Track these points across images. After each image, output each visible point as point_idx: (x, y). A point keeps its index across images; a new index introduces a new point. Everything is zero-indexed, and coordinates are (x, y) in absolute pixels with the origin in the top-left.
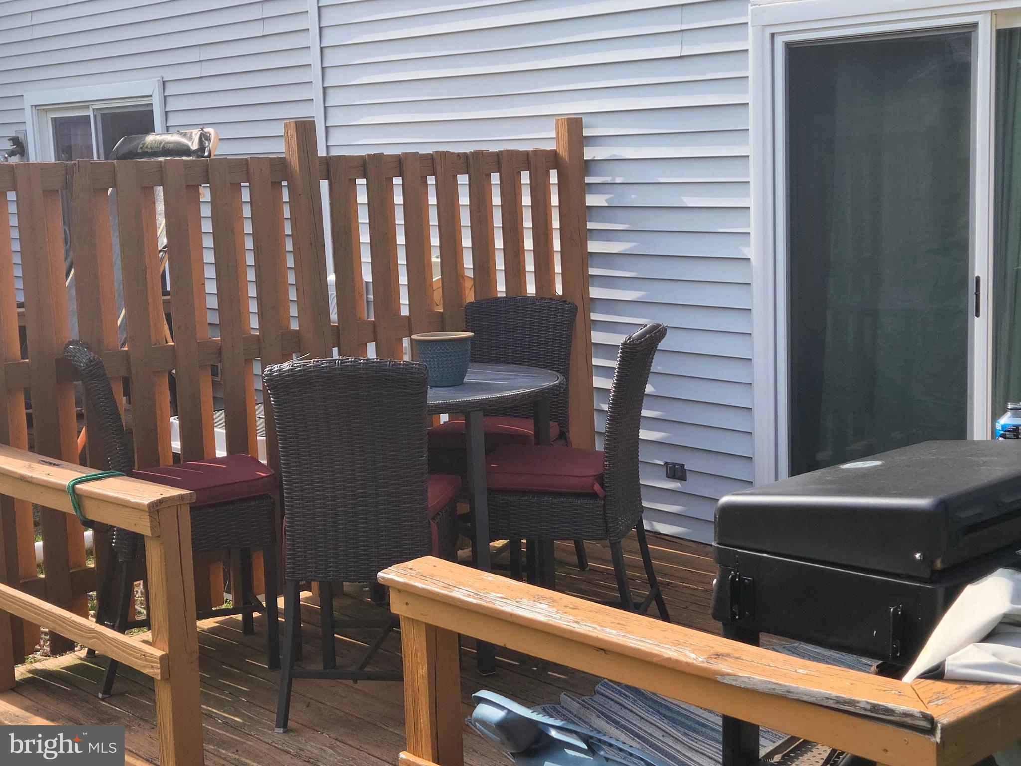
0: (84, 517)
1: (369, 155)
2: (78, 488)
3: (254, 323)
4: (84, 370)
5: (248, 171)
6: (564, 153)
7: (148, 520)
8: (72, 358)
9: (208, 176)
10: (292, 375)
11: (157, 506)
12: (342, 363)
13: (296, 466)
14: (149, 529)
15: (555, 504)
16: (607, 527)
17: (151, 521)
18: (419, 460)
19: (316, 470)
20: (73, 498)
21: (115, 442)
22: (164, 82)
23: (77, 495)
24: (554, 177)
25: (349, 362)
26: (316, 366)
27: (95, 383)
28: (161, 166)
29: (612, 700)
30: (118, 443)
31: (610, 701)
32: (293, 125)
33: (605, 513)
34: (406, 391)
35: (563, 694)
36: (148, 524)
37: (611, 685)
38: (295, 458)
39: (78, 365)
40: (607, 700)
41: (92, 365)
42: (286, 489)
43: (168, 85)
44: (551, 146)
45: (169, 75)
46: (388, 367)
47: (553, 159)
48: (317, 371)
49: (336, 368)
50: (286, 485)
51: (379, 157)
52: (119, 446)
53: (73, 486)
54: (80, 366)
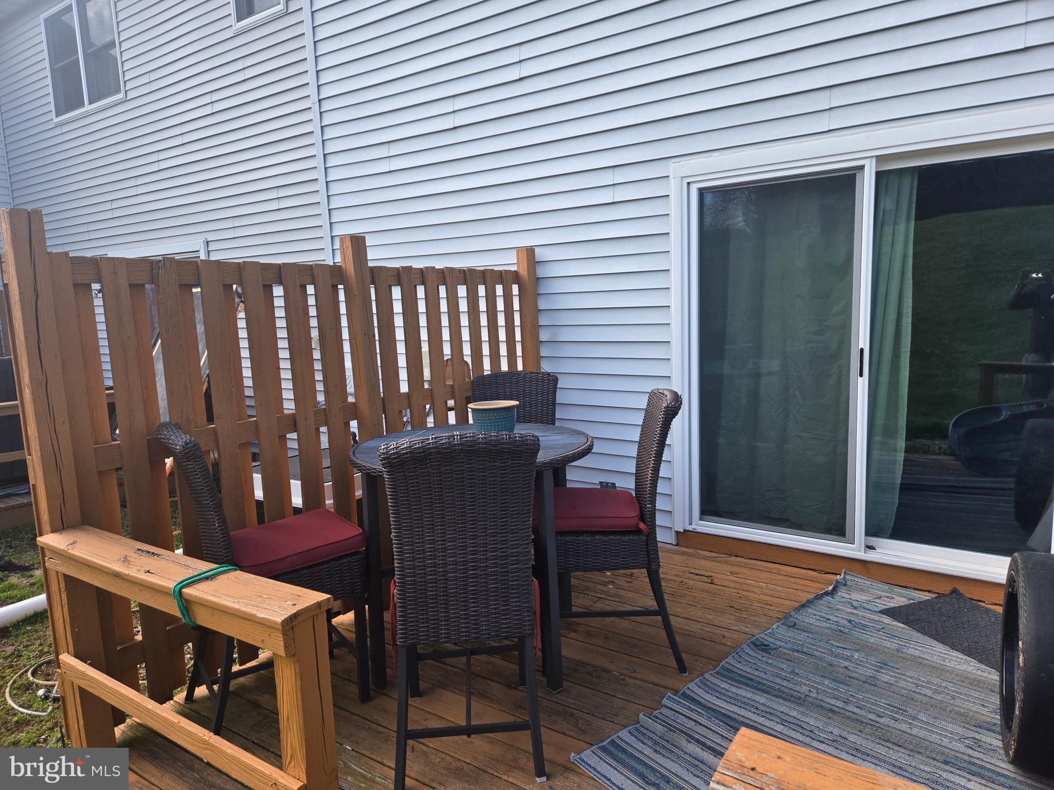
0: (195, 623)
1: (402, 267)
2: (186, 593)
3: (321, 398)
4: (180, 452)
5: (312, 275)
6: (524, 272)
7: (282, 639)
8: (166, 441)
9: (281, 278)
10: (410, 453)
11: (292, 622)
12: (461, 438)
13: (408, 538)
14: (282, 648)
15: (605, 542)
16: (648, 557)
17: (285, 640)
18: (526, 525)
19: (428, 540)
20: (180, 604)
21: (213, 518)
22: (207, 242)
23: (185, 599)
24: (515, 289)
25: (467, 437)
26: (435, 442)
27: (192, 465)
28: (240, 267)
29: (682, 715)
30: (218, 519)
31: (680, 716)
32: (348, 239)
33: (647, 545)
34: (520, 462)
35: (641, 714)
36: (282, 643)
37: (677, 700)
38: (408, 530)
39: (173, 448)
40: (677, 714)
41: (188, 448)
42: (397, 559)
43: (210, 244)
44: (514, 268)
45: (211, 237)
46: (505, 441)
47: (515, 277)
48: (436, 448)
49: (455, 444)
50: (397, 555)
51: (409, 269)
52: (218, 523)
53: (180, 591)
54: (176, 449)
